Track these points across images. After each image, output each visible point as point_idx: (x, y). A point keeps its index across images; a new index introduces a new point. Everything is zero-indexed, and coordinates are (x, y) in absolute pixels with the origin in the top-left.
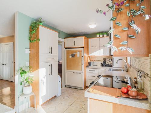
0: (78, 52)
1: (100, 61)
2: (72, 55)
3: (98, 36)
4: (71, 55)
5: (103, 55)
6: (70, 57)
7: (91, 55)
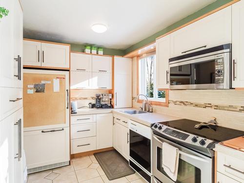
0: (54, 80)
1: (86, 98)
2: (36, 86)
3: (88, 50)
4: (32, 86)
5: (97, 88)
6: (31, 91)
7: (75, 88)
